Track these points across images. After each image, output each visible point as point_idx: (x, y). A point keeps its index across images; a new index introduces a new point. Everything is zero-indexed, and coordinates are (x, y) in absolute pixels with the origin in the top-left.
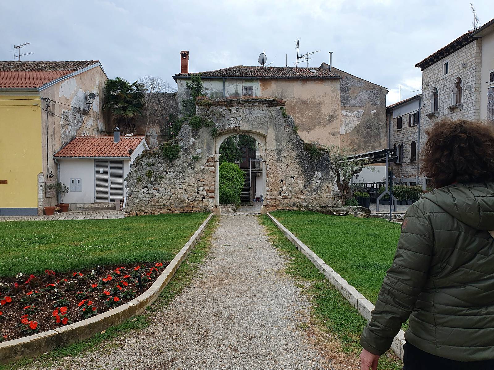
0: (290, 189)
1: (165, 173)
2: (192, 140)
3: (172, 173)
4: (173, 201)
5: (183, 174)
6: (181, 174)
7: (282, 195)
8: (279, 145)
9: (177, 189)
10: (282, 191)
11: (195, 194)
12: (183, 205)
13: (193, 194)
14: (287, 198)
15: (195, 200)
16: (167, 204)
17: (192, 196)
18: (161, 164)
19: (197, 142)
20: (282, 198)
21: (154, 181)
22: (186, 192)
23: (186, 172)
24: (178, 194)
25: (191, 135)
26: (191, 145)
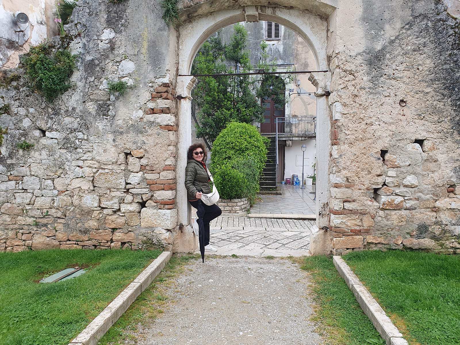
0: (410, 180)
1: (37, 133)
2: (108, 34)
3: (54, 134)
4: (59, 214)
5: (84, 134)
6: (80, 135)
7: (384, 199)
8: (374, 38)
9: (69, 180)
10: (384, 184)
11: (118, 194)
12: (86, 225)
13: (113, 194)
14: (398, 208)
15: (119, 210)
16: (44, 221)
17: (112, 199)
18: (27, 106)
19: (121, 40)
20: (383, 209)
21: (11, 156)
22: (94, 187)
23: (91, 130)
24: (71, 194)
25: (103, 20)
26: (104, 50)
